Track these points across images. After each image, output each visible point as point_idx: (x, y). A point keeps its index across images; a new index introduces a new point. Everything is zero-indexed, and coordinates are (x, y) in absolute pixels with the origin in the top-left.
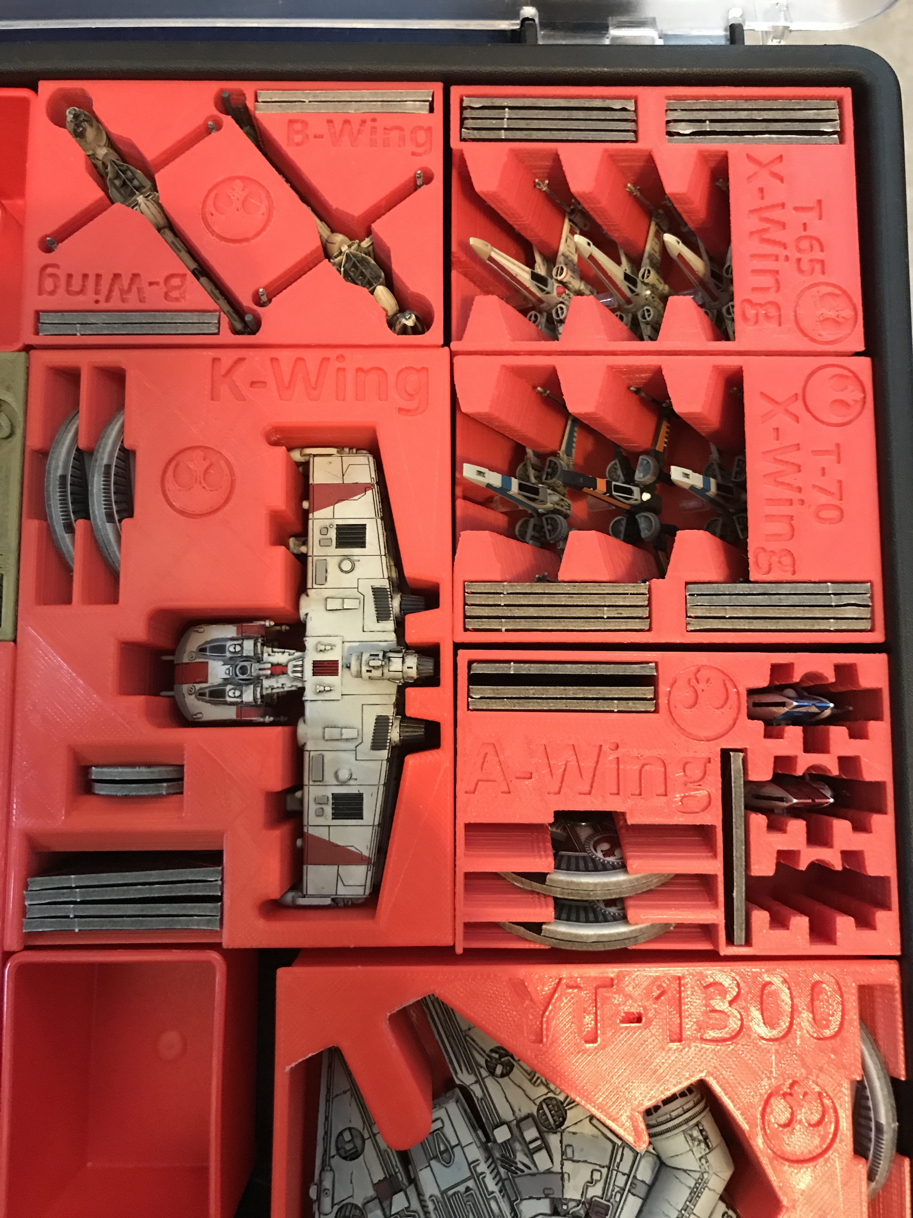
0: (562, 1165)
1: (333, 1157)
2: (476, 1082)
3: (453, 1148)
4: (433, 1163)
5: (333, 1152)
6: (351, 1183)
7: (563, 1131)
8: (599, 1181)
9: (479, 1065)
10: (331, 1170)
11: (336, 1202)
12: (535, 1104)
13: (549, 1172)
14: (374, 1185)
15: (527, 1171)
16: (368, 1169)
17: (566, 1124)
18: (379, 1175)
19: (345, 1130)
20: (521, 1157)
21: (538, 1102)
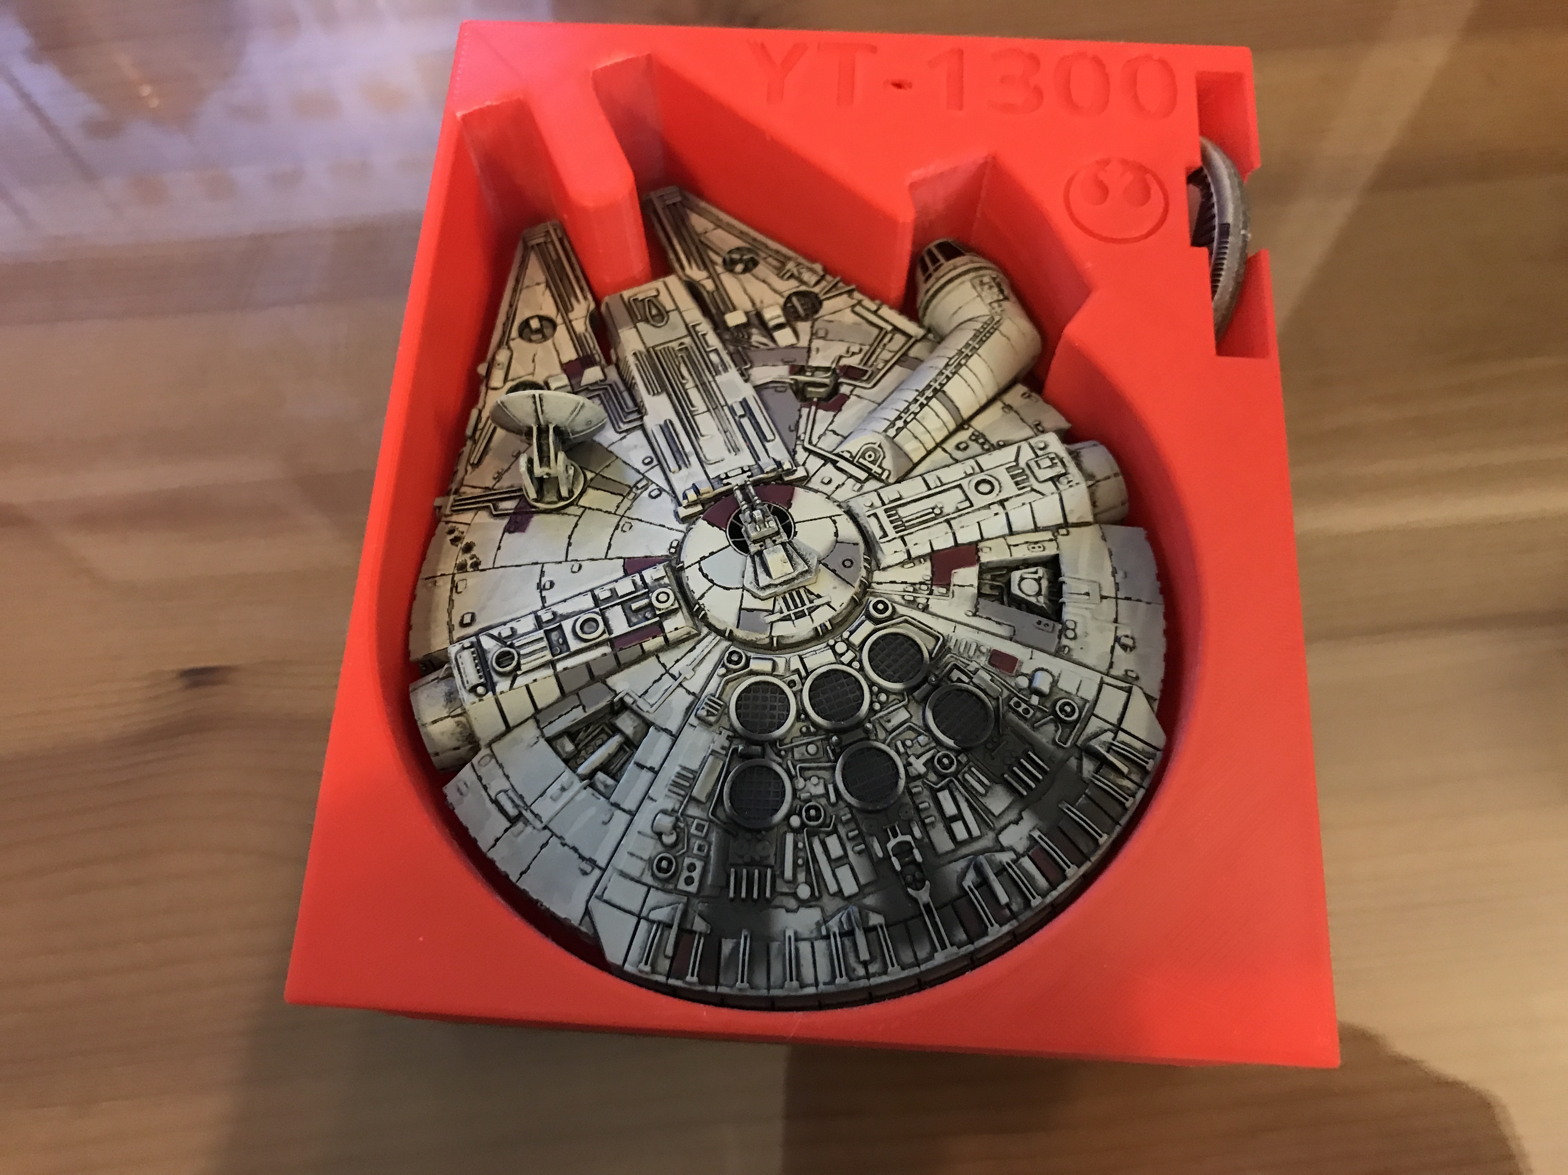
0: (810, 341)
1: (513, 339)
2: (707, 278)
3: (667, 312)
4: (641, 325)
5: (514, 333)
6: (533, 361)
7: (817, 319)
8: (857, 354)
9: (712, 262)
10: (509, 348)
11: (510, 377)
12: (783, 296)
13: (792, 346)
14: (562, 365)
15: (762, 347)
16: (557, 351)
17: (821, 312)
18: (569, 354)
19: (532, 317)
20: (757, 337)
21: (786, 294)
